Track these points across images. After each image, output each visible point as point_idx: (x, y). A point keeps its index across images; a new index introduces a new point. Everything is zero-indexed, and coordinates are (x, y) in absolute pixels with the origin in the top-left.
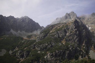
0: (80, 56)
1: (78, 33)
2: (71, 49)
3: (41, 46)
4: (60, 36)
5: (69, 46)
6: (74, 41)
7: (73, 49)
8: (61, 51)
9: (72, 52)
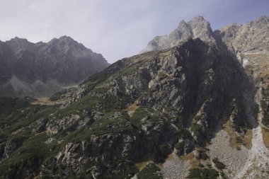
0: (175, 150)
1: (184, 78)
2: (146, 129)
3: (62, 122)
4: (127, 91)
5: (144, 119)
6: (170, 105)
7: (155, 128)
8: (109, 136)
9: (150, 139)
